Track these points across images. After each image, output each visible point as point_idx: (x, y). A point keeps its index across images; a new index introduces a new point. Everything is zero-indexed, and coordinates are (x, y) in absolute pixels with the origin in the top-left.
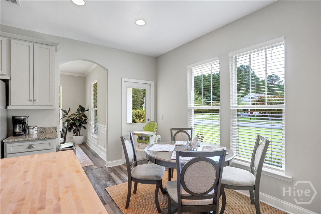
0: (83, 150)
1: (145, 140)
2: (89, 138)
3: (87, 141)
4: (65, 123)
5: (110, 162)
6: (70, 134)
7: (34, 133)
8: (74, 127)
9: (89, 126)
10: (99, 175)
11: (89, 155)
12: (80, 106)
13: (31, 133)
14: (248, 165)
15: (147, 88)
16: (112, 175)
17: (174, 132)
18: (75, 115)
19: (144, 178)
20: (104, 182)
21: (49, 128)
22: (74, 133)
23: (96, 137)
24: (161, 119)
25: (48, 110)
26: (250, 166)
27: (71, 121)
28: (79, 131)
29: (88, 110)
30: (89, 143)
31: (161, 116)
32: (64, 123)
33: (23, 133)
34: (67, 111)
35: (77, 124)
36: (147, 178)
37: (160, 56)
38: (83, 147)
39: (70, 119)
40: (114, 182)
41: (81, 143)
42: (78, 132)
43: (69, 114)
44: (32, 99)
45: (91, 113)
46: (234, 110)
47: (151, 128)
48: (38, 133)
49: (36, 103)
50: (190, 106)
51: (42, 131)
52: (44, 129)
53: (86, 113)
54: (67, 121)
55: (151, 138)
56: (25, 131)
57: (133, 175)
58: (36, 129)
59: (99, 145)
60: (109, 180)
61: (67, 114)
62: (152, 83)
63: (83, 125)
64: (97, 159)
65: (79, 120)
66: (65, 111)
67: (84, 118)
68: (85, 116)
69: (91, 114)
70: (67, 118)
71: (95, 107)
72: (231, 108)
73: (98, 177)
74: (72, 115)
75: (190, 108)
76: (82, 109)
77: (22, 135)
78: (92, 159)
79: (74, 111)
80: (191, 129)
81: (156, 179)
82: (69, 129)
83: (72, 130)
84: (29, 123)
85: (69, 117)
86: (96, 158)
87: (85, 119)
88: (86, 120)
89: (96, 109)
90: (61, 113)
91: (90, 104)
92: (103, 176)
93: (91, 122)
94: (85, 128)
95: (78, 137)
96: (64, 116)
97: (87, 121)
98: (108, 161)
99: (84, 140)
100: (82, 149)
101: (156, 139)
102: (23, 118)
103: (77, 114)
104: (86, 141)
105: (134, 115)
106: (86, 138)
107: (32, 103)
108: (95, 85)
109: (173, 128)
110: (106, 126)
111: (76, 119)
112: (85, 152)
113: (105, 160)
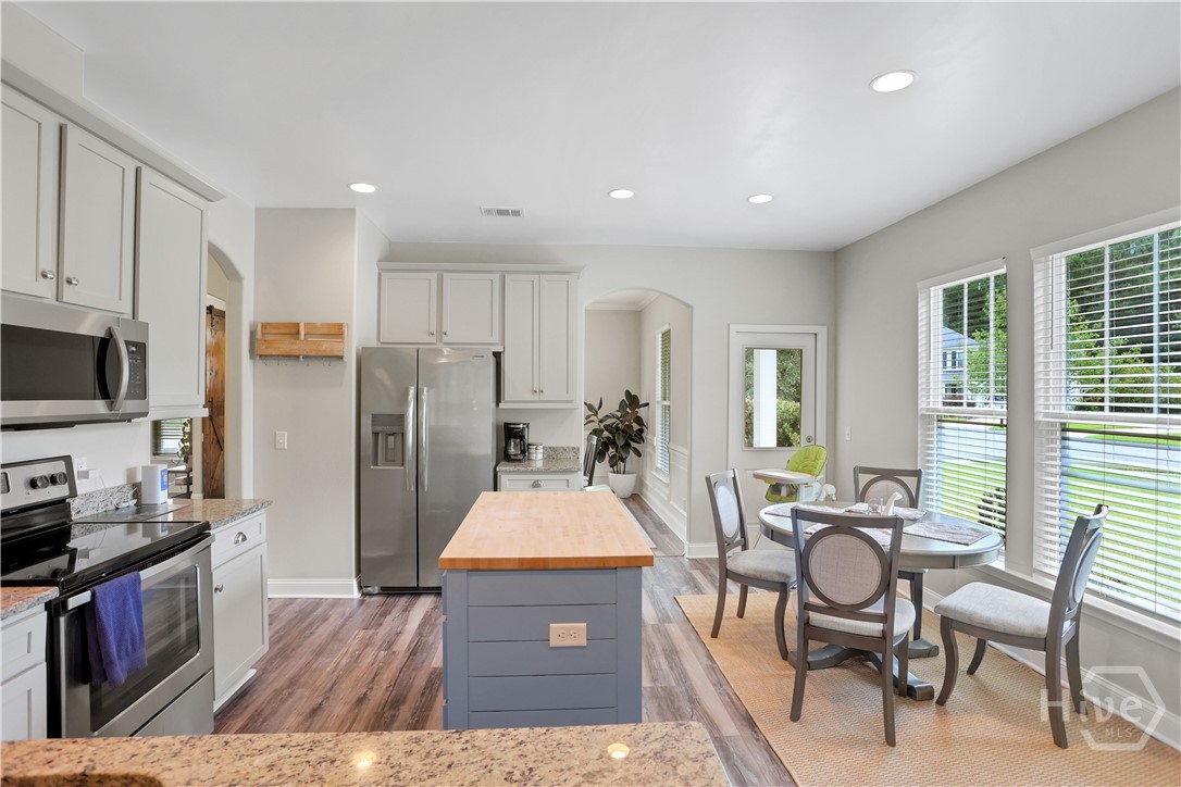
0: (633, 513)
1: (788, 495)
2: (648, 482)
3: (644, 490)
4: (592, 439)
5: (693, 546)
6: (602, 468)
7: (538, 456)
8: (612, 451)
9: (649, 450)
10: (665, 571)
11: (647, 526)
12: (628, 393)
13: (533, 457)
14: (1050, 584)
15: (806, 344)
16: (698, 575)
17: (864, 479)
18: (614, 416)
19: (752, 572)
20: (675, 586)
21: (564, 449)
22: (612, 466)
23: (666, 480)
24: (847, 438)
25: (559, 413)
26: (1053, 589)
27: (606, 433)
28: (623, 460)
29: (647, 404)
30: (649, 495)
31: (847, 430)
32: (588, 440)
33: (520, 457)
34: (596, 406)
35: (620, 442)
36: (758, 574)
37: (848, 246)
38: (633, 505)
39: (602, 427)
40: (697, 589)
41: (628, 494)
42: (622, 464)
43: (601, 414)
44: (536, 388)
45: (654, 413)
46: (1053, 424)
47: (811, 463)
48: (544, 459)
49: (543, 397)
50: (928, 404)
51: (552, 454)
52: (554, 450)
53: (642, 412)
54: (595, 432)
55: (803, 491)
56: (525, 450)
57: (731, 565)
58: (541, 451)
59: (671, 502)
60: (687, 584)
61: (596, 414)
62: (822, 331)
63: (633, 444)
64: (664, 536)
65: (624, 431)
66: (590, 407)
67: (636, 427)
68: (639, 420)
69: (655, 418)
70: (595, 425)
71: (664, 399)
72: (1040, 418)
73: (662, 574)
74: (607, 416)
75: (928, 410)
76: (632, 401)
77: (519, 460)
78: (654, 536)
79: (611, 407)
80: (917, 474)
81: (777, 579)
82: (600, 455)
83: (607, 458)
84: (531, 437)
85: (601, 421)
86: (663, 533)
87: (639, 430)
88: (641, 431)
89: (667, 403)
90: (583, 411)
91: (652, 390)
92: (675, 574)
93: (656, 438)
94: (639, 454)
95: (621, 476)
96: (588, 421)
97: (644, 435)
98: (690, 542)
99: (635, 488)
100: (630, 509)
101: (819, 494)
102: (521, 426)
103: (619, 414)
104: (641, 490)
105: (786, 420)
106: (640, 483)
107: (536, 397)
108: (666, 336)
109: (860, 468)
110: (686, 452)
111: (617, 428)
112: (636, 517)
113: (683, 538)
